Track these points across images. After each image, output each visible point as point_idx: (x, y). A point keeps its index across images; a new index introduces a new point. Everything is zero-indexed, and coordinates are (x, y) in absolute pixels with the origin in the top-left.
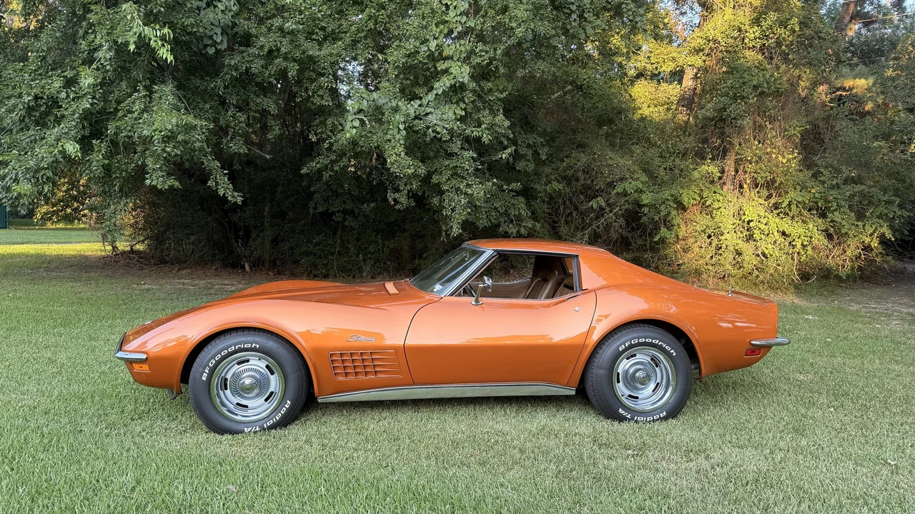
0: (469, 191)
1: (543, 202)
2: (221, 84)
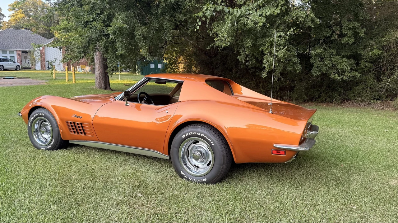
0: (277, 54)
1: (367, 62)
2: (160, 11)
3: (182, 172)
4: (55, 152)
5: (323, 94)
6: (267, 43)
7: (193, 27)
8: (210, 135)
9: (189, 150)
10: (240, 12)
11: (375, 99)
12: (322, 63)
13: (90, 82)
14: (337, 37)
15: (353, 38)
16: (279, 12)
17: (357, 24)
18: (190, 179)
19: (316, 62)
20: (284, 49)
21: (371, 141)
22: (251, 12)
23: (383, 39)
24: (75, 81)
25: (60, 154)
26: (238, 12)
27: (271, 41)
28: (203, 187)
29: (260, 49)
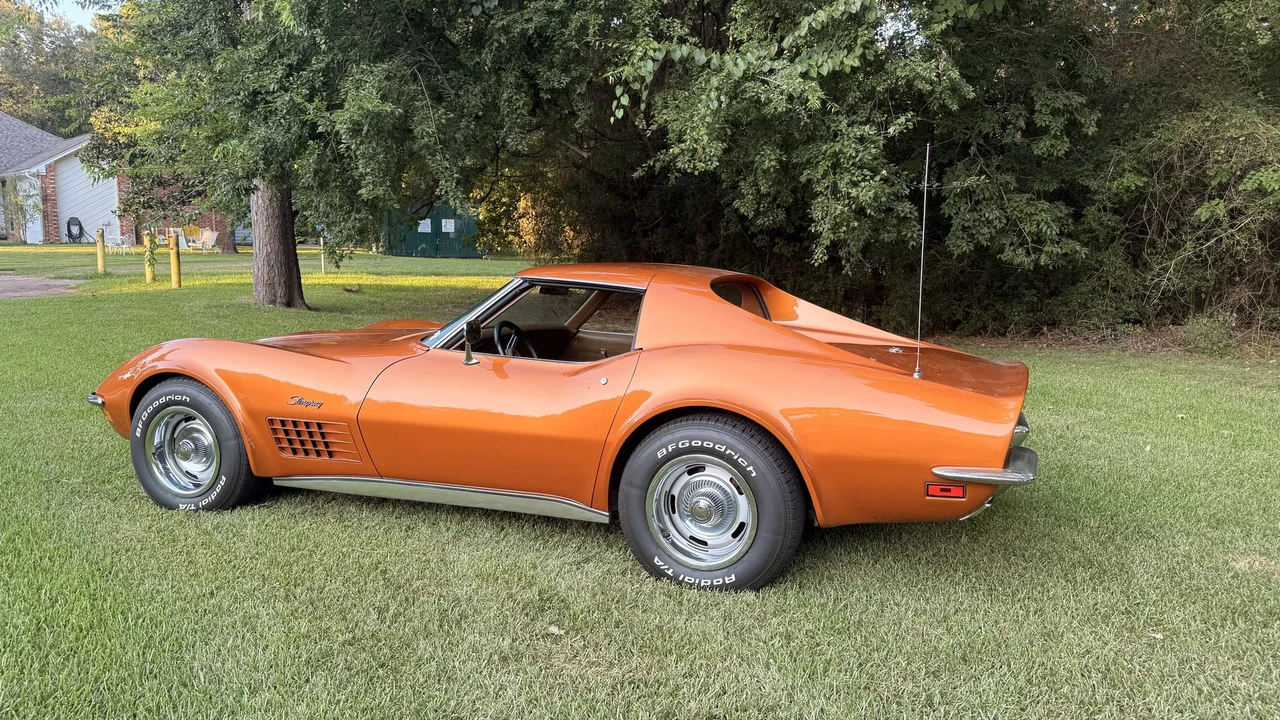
0: (854, 192)
1: (1105, 210)
2: (487, 57)
3: (656, 559)
4: (230, 517)
5: (976, 311)
6: (823, 159)
7: (589, 108)
8: (742, 448)
9: (675, 492)
10: (742, 66)
11: (1128, 321)
12: (977, 217)
13: (229, 281)
14: (1018, 135)
15: (1066, 139)
16: (857, 63)
17: (1078, 99)
18: (684, 578)
19: (961, 215)
20: (877, 178)
21: (1148, 448)
22: (777, 65)
23: (1150, 142)
24: (180, 282)
25: (250, 520)
26: (736, 65)
27: (835, 154)
28: (728, 600)
29: (803, 179)
